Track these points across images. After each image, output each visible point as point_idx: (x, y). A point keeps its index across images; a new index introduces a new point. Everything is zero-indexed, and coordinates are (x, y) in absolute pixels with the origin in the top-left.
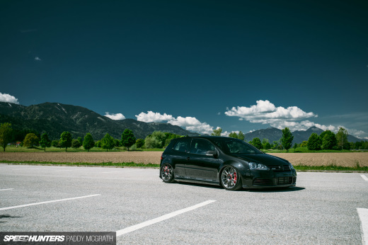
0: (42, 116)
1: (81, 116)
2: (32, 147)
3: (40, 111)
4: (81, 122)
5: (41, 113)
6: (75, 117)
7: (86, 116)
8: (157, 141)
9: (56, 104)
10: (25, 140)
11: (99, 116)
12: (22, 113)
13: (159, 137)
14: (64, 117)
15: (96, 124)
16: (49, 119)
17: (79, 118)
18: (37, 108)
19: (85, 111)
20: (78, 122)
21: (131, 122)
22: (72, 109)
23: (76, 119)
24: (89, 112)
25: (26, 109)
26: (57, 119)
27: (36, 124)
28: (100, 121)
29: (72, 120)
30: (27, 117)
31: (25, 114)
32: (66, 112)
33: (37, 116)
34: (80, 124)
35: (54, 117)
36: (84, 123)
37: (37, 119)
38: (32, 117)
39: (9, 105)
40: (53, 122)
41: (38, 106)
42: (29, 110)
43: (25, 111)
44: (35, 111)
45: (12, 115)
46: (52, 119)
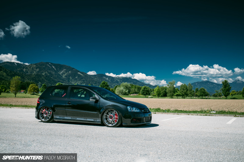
0: (38, 72)
1: (66, 72)
2: (34, 94)
3: (37, 68)
4: (66, 76)
5: (38, 70)
6: (61, 73)
7: (70, 72)
8: (124, 90)
9: (48, 63)
10: (29, 89)
11: (79, 72)
12: (24, 70)
13: (126, 87)
14: (54, 73)
15: (77, 77)
16: (43, 74)
17: (64, 74)
18: (35, 66)
19: (69, 68)
20: (64, 76)
21: (101, 76)
22: (60, 67)
23: (62, 74)
24: (72, 69)
25: (27, 66)
26: (49, 74)
27: (34, 77)
28: (79, 76)
29: (60, 75)
30: (28, 72)
31: (26, 70)
32: (55, 69)
33: (35, 72)
34: (65, 78)
35: (46, 72)
36: (68, 77)
37: (34, 74)
38: (31, 72)
39: (15, 64)
40: (46, 76)
41: (35, 64)
42: (29, 67)
43: (27, 68)
44: (33, 68)
45: (17, 71)
46: (45, 74)
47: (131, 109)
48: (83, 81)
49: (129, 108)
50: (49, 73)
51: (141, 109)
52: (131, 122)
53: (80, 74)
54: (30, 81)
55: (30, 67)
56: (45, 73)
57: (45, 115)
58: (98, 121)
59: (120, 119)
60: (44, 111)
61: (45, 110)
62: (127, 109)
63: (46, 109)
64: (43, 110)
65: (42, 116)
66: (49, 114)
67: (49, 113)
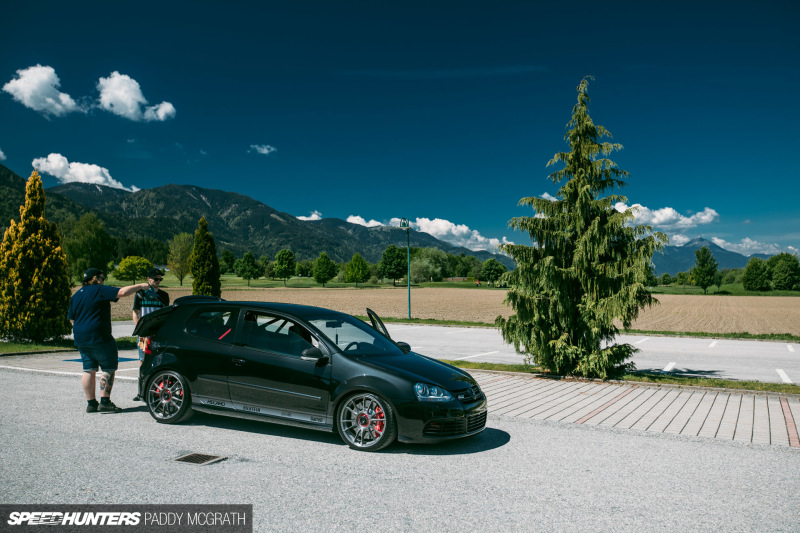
0: (163, 211)
1: (239, 211)
3: (158, 202)
4: (238, 224)
5: (161, 206)
6: (225, 214)
7: (248, 212)
8: (432, 267)
9: (188, 187)
11: (273, 211)
12: (124, 205)
13: (436, 260)
14: (205, 215)
15: (267, 227)
16: (177, 218)
17: (234, 217)
18: (152, 195)
19: (245, 203)
20: (232, 224)
21: (335, 224)
22: (222, 199)
23: (228, 218)
24: (254, 204)
25: (131, 196)
26: (191, 218)
27: (152, 226)
28: (275, 223)
29: (221, 220)
30: (133, 213)
31: (128, 207)
32: (209, 204)
33: (153, 212)
34: (236, 228)
35: (185, 213)
36: (243, 225)
37: (152, 217)
38: (143, 213)
39: (97, 190)
40: (185, 224)
41: (154, 190)
42: (136, 199)
43: (130, 201)
44: (147, 201)
45: (104, 209)
46: (182, 217)
47: (424, 394)
48: (286, 237)
49: (418, 387)
50: (191, 215)
51: (454, 391)
52: (425, 435)
53: (275, 219)
54: (143, 236)
55: (140, 198)
56: (180, 215)
57: (164, 402)
58: (323, 422)
59: (392, 426)
60: (160, 388)
61: (162, 384)
62: (413, 393)
63: (165, 383)
64: (159, 385)
65: (157, 403)
66: (176, 396)
67: (178, 393)
